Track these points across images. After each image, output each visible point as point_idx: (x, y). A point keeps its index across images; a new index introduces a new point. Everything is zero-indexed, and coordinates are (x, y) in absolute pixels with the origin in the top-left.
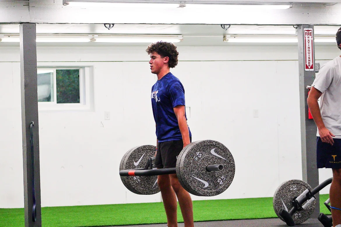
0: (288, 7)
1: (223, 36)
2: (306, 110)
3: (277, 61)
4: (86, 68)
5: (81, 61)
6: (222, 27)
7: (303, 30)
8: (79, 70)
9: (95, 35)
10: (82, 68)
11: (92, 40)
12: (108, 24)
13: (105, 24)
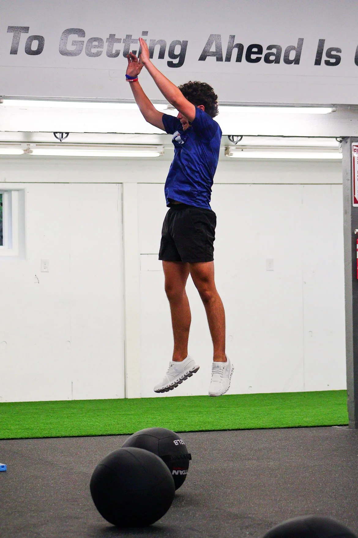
0: (329, 110)
1: (225, 149)
2: (353, 266)
3: (303, 185)
4: (13, 192)
5: (7, 181)
6: (230, 139)
7: (351, 145)
8: (2, 194)
9: (32, 145)
10: (7, 192)
11: (26, 152)
12: (60, 133)
13: (55, 133)
